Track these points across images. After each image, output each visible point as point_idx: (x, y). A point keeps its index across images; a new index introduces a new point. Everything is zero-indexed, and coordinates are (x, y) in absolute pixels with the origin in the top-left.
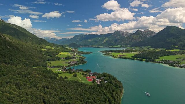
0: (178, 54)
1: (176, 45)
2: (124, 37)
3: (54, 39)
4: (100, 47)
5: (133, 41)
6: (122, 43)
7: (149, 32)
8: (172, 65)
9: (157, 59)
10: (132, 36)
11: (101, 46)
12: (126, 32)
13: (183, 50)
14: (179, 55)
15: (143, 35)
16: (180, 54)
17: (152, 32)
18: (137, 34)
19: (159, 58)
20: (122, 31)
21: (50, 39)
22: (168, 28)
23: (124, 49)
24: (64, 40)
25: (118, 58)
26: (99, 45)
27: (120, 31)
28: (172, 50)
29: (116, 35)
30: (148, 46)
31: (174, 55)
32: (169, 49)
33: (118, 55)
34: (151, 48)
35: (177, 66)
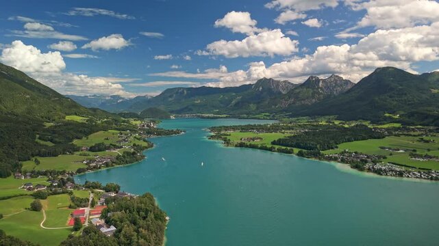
0: (390, 134)
1: (394, 113)
2: (280, 93)
3: (118, 97)
4: (219, 118)
5: (298, 103)
6: (273, 107)
7: (338, 82)
8: (356, 167)
9: (332, 148)
10: (297, 91)
11: (223, 116)
12: (285, 82)
13: (409, 125)
14: (392, 138)
15: (321, 88)
16: (395, 135)
17: (347, 82)
18: (309, 87)
19: (337, 147)
20: (276, 79)
21: (107, 98)
22: (380, 72)
23: (271, 123)
24: (139, 101)
25: (236, 146)
26: (218, 113)
27: (270, 79)
28: (384, 124)
29: (261, 88)
30: (329, 115)
31: (379, 138)
32: (378, 121)
33: (241, 139)
34: (336, 119)
35: (369, 170)
